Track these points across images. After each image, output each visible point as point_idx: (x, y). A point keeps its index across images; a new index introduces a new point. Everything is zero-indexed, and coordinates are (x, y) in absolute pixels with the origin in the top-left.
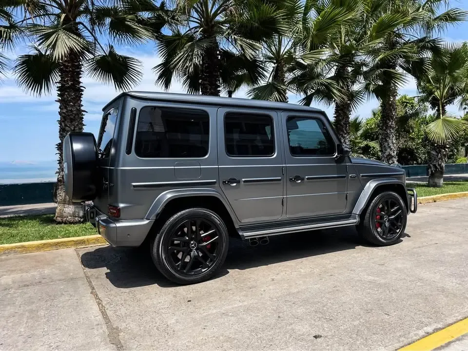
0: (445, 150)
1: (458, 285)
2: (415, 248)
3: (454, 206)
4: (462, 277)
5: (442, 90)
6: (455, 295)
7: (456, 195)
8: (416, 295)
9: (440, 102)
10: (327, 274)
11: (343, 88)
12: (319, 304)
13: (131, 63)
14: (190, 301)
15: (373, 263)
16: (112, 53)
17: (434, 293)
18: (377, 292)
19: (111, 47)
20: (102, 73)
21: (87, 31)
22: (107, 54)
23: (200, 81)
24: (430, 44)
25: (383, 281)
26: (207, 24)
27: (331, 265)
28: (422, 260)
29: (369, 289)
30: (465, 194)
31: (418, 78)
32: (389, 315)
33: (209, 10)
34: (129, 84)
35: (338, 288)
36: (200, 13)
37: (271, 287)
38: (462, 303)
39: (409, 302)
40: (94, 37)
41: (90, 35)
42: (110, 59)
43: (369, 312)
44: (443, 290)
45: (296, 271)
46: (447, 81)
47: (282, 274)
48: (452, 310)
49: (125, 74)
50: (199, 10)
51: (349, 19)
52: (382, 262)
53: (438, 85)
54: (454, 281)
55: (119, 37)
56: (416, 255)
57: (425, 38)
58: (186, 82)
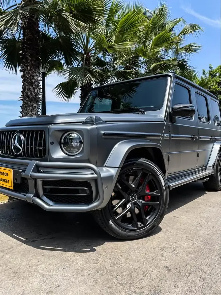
23: (21, 52)
58: (3, 56)
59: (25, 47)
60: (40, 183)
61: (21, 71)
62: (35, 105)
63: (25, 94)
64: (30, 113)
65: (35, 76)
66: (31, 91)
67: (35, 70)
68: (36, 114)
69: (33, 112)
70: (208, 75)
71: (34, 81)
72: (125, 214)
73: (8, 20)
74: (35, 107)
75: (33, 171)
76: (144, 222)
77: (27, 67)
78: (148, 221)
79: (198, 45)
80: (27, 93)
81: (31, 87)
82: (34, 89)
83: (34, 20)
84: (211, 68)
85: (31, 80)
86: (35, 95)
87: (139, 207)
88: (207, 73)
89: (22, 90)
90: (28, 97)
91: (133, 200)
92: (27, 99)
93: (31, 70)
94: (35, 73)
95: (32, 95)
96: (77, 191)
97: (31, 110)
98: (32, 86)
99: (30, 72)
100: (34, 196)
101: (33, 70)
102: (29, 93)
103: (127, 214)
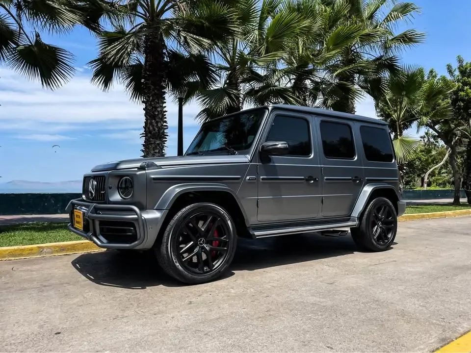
0: (402, 172)
1: (421, 308)
2: (370, 265)
3: (412, 226)
4: (426, 297)
5: (398, 113)
6: (418, 321)
7: (414, 216)
8: (369, 319)
9: (397, 123)
10: (263, 295)
11: (298, 97)
12: (241, 334)
13: (61, 56)
14: (59, 333)
15: (321, 282)
16: (38, 43)
17: (391, 318)
18: (320, 317)
19: (38, 36)
20: (26, 66)
21: (11, 17)
22: (33, 44)
23: (143, 81)
24: (387, 62)
25: (329, 303)
26: (152, 20)
27: (271, 284)
28: (379, 278)
29: (312, 312)
30: (424, 215)
31: (376, 98)
32: (332, 348)
33: (156, 6)
34: (58, 79)
35: (271, 313)
36: (145, 8)
37: (184, 313)
38: (428, 331)
39: (360, 330)
40: (19, 25)
41: (15, 22)
42: (36, 49)
43: (305, 345)
44: (403, 314)
45: (224, 292)
46: (404, 103)
47: (205, 295)
48: (416, 340)
49: (54, 68)
50: (145, 4)
51: (304, 27)
52: (332, 281)
53: (395, 108)
54: (416, 302)
55: (50, 26)
56: (372, 273)
57: (381, 57)
58: (129, 85)
59: (147, 74)
60: (97, 223)
61: (143, 102)
62: (158, 142)
63: (147, 129)
64: (152, 152)
65: (158, 107)
66: (153, 126)
67: (158, 100)
68: (159, 152)
69: (156, 151)
70: (457, 73)
71: (157, 113)
72: (191, 258)
73: (119, 50)
74: (158, 144)
75: (91, 212)
76: (211, 267)
77: (149, 97)
78: (214, 266)
79: (418, 32)
80: (149, 128)
81: (153, 121)
82: (157, 123)
83: (157, 41)
84: (460, 61)
85: (153, 112)
86: (158, 130)
87: (206, 252)
88: (455, 70)
89: (144, 125)
90: (150, 132)
91: (201, 244)
92: (149, 135)
93: (153, 100)
94: (158, 103)
95: (154, 130)
96: (125, 231)
97: (154, 148)
98: (155, 120)
99: (153, 103)
100: (92, 235)
101: (156, 100)
102: (151, 128)
103: (194, 257)
